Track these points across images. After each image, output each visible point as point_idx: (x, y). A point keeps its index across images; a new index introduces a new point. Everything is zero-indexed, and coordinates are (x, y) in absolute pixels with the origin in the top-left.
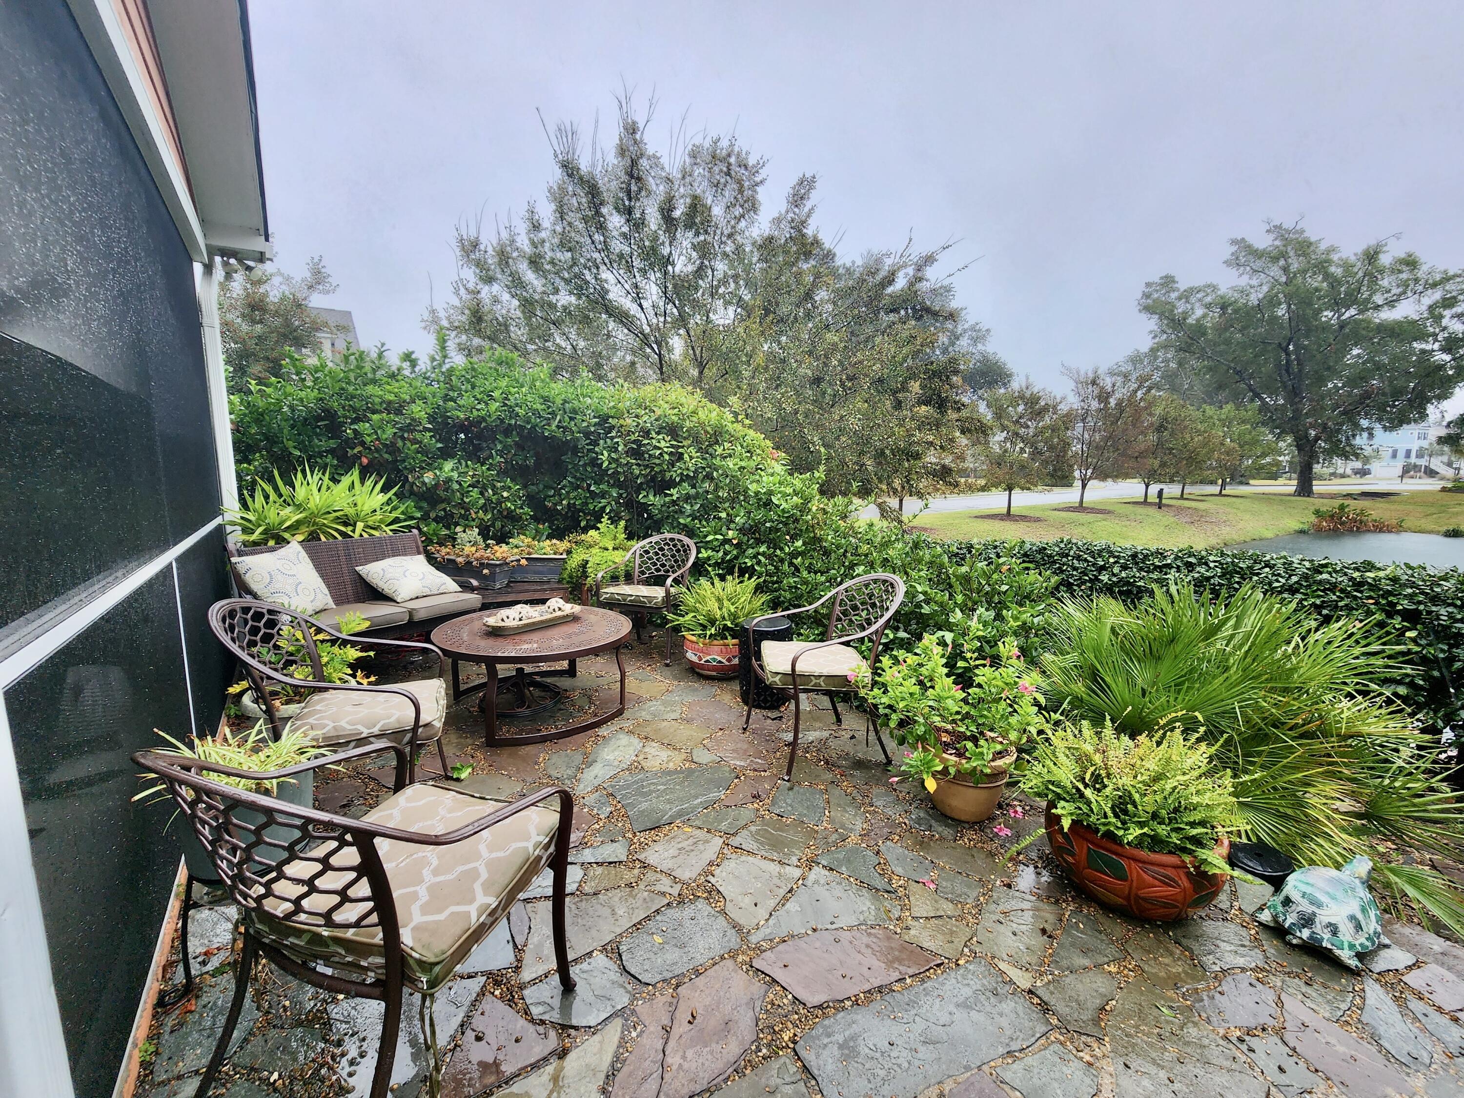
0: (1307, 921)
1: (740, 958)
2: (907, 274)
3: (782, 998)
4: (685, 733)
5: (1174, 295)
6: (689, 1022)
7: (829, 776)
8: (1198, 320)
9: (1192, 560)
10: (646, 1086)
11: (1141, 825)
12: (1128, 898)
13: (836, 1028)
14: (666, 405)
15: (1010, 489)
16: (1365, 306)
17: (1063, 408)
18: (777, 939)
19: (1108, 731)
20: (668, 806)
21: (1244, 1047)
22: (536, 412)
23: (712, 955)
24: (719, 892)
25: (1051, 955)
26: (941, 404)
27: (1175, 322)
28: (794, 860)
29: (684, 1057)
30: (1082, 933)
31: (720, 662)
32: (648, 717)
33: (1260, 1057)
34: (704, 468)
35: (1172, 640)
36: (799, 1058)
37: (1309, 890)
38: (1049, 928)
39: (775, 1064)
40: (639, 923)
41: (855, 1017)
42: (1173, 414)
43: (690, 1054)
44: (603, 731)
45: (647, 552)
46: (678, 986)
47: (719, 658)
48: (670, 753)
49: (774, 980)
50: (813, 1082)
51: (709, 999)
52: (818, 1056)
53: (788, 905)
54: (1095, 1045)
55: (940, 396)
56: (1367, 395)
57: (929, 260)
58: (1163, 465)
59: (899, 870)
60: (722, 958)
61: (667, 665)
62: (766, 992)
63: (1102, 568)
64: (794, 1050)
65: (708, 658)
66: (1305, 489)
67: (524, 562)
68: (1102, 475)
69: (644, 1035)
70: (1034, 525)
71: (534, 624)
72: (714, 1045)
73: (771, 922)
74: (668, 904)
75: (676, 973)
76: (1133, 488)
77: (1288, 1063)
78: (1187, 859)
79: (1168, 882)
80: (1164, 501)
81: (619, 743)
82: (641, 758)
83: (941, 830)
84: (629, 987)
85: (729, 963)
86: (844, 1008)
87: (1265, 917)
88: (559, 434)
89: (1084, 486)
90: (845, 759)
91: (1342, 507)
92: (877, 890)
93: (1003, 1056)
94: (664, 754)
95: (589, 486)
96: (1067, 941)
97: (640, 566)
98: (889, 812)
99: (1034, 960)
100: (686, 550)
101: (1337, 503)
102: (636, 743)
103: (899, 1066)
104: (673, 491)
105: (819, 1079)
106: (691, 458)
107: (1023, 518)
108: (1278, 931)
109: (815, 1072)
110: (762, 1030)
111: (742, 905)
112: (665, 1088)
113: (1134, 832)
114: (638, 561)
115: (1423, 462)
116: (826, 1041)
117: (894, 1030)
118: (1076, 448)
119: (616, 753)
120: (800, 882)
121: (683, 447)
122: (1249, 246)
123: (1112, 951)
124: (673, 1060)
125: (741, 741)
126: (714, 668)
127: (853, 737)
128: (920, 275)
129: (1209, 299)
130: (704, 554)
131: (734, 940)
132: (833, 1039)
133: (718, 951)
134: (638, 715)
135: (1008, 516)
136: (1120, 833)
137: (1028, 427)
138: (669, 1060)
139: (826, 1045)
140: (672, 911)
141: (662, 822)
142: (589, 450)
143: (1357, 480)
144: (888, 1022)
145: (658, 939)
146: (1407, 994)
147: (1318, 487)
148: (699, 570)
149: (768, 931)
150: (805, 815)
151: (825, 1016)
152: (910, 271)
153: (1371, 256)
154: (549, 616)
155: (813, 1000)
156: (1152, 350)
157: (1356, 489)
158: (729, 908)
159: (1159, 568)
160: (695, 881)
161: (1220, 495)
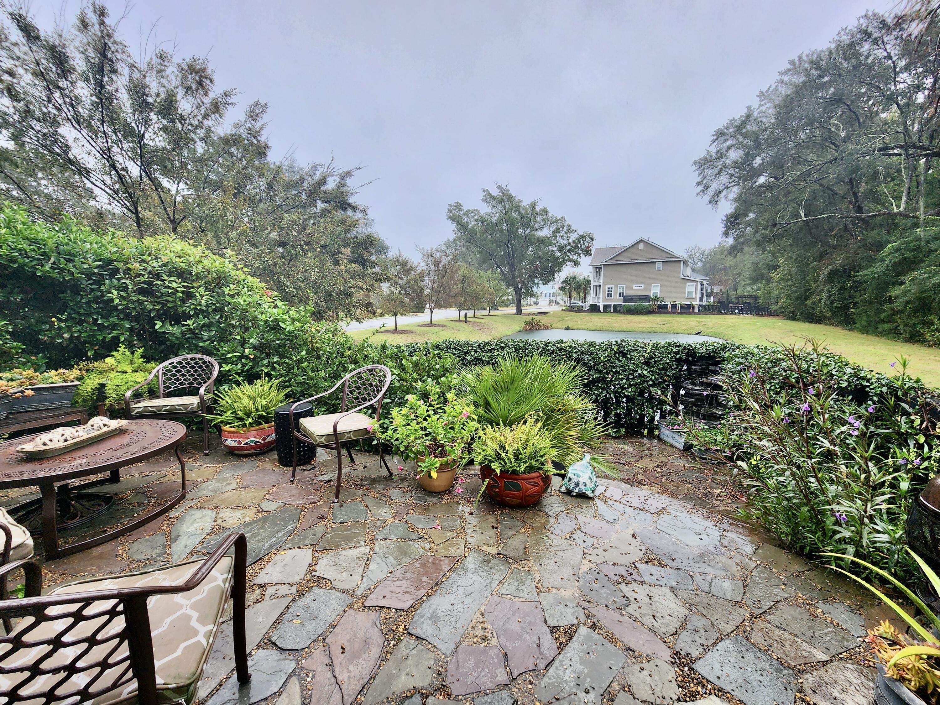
0: (577, 484)
1: (356, 606)
2: (335, 181)
3: (389, 613)
4: (247, 496)
5: (462, 213)
6: (343, 653)
7: (360, 492)
8: (472, 227)
9: (503, 345)
10: (333, 699)
11: (525, 462)
12: (521, 499)
13: (425, 611)
14: (172, 254)
15: (395, 315)
16: (533, 229)
17: (419, 269)
18: (373, 587)
19: (502, 427)
20: (260, 544)
21: (572, 539)
22: (24, 253)
23: (337, 613)
24: (324, 578)
25: (500, 535)
26: (364, 264)
27: (463, 227)
28: (362, 543)
29: (349, 671)
30: (507, 522)
31: (257, 442)
32: (210, 494)
33: (577, 540)
34: (214, 304)
35: (512, 382)
36: (412, 635)
37: (575, 472)
38: (494, 525)
39: (402, 645)
40: (278, 619)
41: (430, 602)
42: (468, 274)
43: (351, 668)
44: (173, 514)
45: (169, 371)
46: (324, 639)
47: (256, 440)
48: (242, 512)
49: (382, 607)
50: (424, 642)
51: (348, 635)
52: (421, 629)
53: (370, 567)
54: (528, 563)
55: (363, 258)
56: (536, 269)
57: (348, 174)
58: (465, 300)
59: (421, 526)
60: (345, 611)
61: (207, 455)
62: (379, 615)
63: (466, 353)
64: (408, 633)
65: (247, 441)
66: (519, 312)
67: (30, 393)
68: (439, 306)
69: (316, 676)
70: (410, 335)
71: (82, 441)
72: (363, 656)
73: (365, 580)
74: (293, 600)
75: (320, 633)
76: (452, 313)
77: (585, 538)
78: (541, 472)
79: (536, 484)
80: (468, 319)
81: (193, 518)
82: (219, 522)
83: (432, 500)
84: (291, 657)
85: (351, 611)
86: (424, 601)
87: (563, 489)
88: (55, 274)
89: (432, 312)
90: (366, 480)
91: (533, 319)
92: (414, 540)
93: (498, 585)
94: (238, 514)
95: (96, 320)
96: (502, 527)
97: (164, 383)
98: (403, 500)
99: (494, 541)
100: (209, 366)
101: (531, 317)
102: (210, 514)
103: (460, 612)
104: (189, 322)
105: (427, 639)
106: (202, 296)
107: (404, 332)
108: (569, 493)
109: (423, 636)
110: (386, 634)
111: (342, 579)
112: (345, 693)
113: (524, 466)
114: (161, 379)
115: (554, 299)
116: (422, 620)
117: (450, 598)
118: (426, 292)
119: (196, 525)
120: (371, 553)
121: (193, 288)
122: (490, 194)
123: (520, 524)
124: (342, 676)
125: (293, 489)
126: (252, 448)
127: (365, 467)
128: (343, 182)
129: (476, 217)
130: (226, 368)
131: (349, 600)
132: (425, 617)
133: (340, 610)
134: (200, 494)
135: (396, 330)
136: (518, 469)
137: (403, 279)
138: (340, 678)
139: (423, 622)
140: (298, 602)
141: (261, 556)
142: (92, 290)
143: (534, 306)
144: (447, 596)
145: (297, 622)
146: (607, 500)
147: (524, 310)
148: (223, 378)
149: (365, 585)
150: (357, 518)
151: (416, 610)
152: (337, 179)
153: (533, 206)
154: (97, 433)
155: (406, 606)
156: (455, 240)
157: (536, 311)
158: (335, 584)
159: (490, 350)
160: (304, 580)
161: (489, 315)
